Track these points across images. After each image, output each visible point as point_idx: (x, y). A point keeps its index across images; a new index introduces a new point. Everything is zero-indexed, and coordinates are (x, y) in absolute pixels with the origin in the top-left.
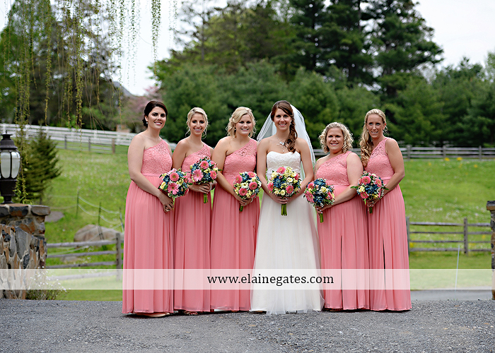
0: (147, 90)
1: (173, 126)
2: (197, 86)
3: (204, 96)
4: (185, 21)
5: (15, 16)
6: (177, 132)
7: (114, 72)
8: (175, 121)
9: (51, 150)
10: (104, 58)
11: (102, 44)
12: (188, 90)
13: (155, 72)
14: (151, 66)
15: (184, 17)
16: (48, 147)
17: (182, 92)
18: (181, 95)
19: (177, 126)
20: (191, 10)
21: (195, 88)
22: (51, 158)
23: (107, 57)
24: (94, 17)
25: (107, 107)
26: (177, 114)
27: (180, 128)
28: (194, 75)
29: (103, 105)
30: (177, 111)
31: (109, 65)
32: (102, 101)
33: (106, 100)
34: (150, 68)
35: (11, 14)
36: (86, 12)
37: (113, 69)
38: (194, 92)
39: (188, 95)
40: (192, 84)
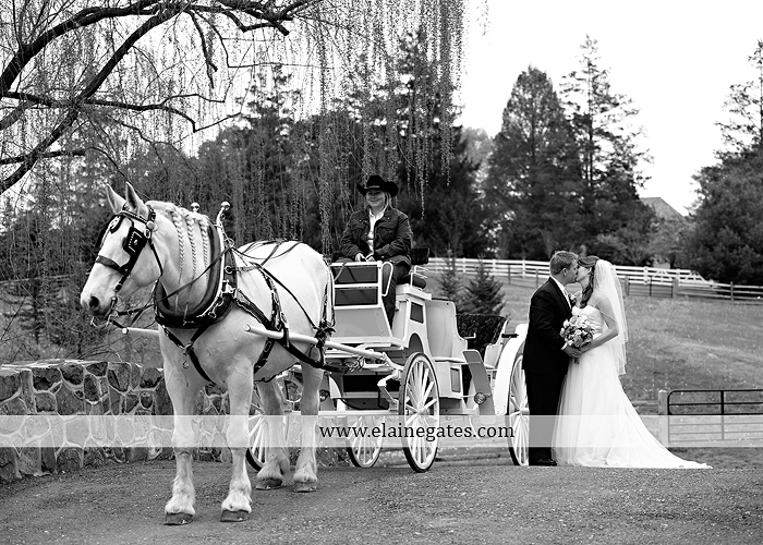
0: (688, 209)
1: (710, 257)
2: (743, 201)
3: (752, 215)
4: (736, 111)
5: (512, 115)
6: (714, 265)
7: (642, 185)
8: (712, 250)
9: (495, 293)
10: (626, 167)
11: (625, 148)
12: (729, 206)
13: (703, 183)
14: (697, 175)
15: (736, 106)
16: (491, 290)
17: (721, 210)
18: (720, 214)
19: (714, 258)
20: (745, 97)
21: (738, 204)
22: (495, 303)
23: (631, 166)
24: (613, 111)
25: (631, 234)
26: (715, 241)
27: (718, 261)
28: (738, 186)
29: (625, 230)
30: (715, 236)
31: (635, 177)
32: (624, 226)
33: (629, 224)
34: (696, 178)
35: (506, 114)
36: (602, 106)
37: (641, 181)
38: (738, 210)
39: (730, 214)
40: (735, 199)
